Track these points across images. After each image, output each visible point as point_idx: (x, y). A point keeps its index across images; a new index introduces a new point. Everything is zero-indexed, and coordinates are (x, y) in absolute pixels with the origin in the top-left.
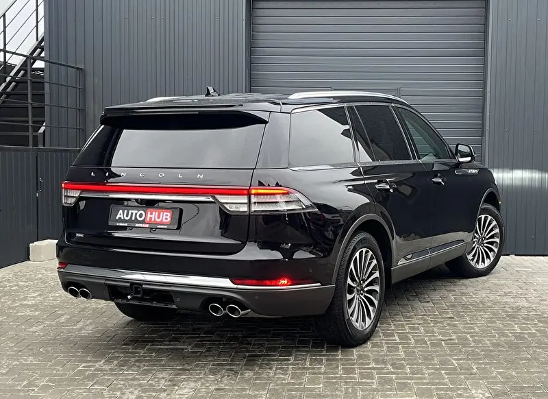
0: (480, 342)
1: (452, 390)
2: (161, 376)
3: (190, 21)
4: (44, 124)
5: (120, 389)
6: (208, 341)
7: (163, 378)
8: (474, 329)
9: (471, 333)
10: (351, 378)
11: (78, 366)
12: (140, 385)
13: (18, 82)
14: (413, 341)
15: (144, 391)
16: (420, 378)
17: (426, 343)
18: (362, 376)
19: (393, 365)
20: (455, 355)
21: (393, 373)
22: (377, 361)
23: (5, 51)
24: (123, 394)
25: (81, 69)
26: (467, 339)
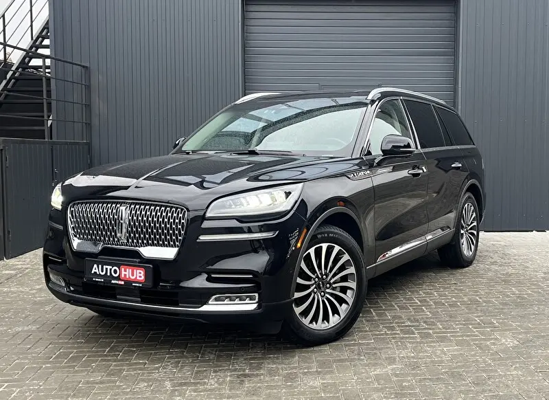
3: (189, 23)
4: (51, 118)
13: (17, 79)
23: (5, 45)
25: (87, 67)
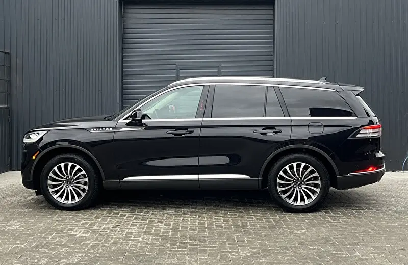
0: (253, 225)
1: (229, 252)
2: (61, 251)
5: (37, 259)
6: (91, 230)
7: (63, 252)
8: (253, 218)
9: (250, 220)
10: (174, 248)
11: (11, 247)
12: (49, 256)
14: (215, 226)
15: (51, 259)
16: (214, 247)
17: (222, 227)
18: (180, 247)
19: (200, 240)
20: (237, 234)
21: (198, 245)
22: (191, 239)
24: (39, 261)
26: (247, 224)
